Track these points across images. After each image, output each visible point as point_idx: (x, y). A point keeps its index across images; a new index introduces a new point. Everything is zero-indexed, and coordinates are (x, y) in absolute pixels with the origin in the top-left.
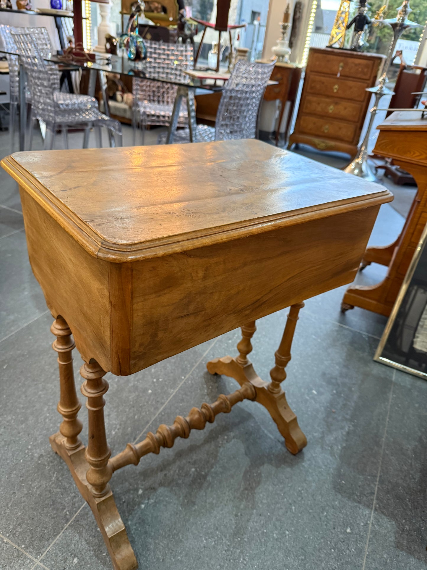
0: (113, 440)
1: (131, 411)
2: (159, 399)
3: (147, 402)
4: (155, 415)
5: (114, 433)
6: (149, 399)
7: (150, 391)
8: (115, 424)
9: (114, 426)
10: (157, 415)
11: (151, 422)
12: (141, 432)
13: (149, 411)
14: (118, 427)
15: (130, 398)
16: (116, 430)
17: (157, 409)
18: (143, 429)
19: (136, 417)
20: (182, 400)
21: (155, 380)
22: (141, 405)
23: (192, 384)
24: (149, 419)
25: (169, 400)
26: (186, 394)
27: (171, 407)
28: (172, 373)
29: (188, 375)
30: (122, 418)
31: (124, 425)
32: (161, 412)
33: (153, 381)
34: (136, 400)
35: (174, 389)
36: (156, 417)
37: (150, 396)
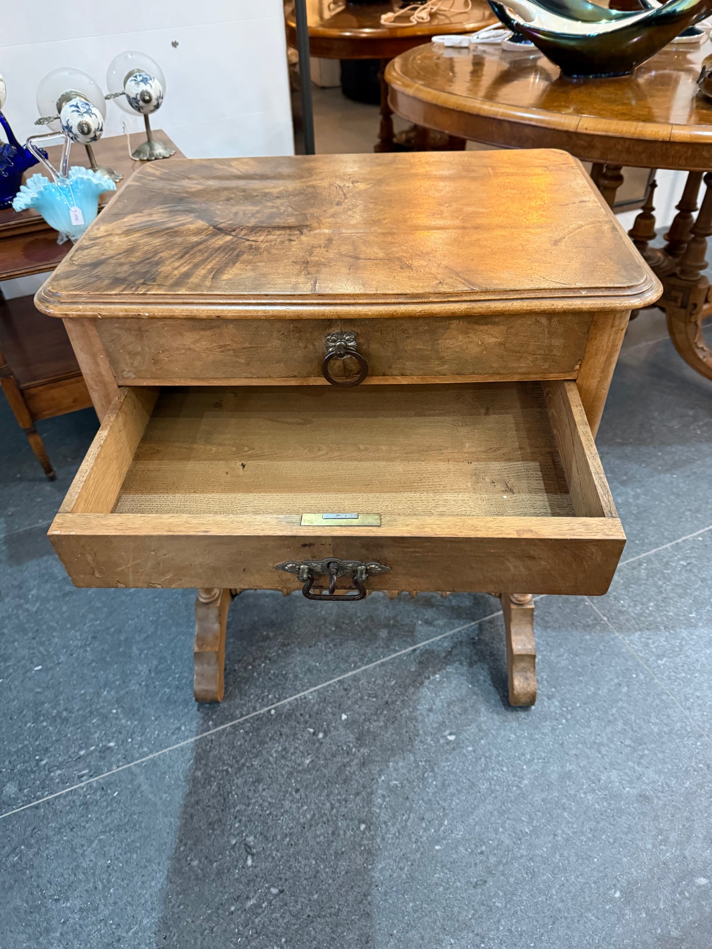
0: (444, 665)
1: (394, 698)
2: (342, 693)
3: (362, 698)
4: (365, 670)
5: (437, 676)
6: (356, 702)
7: (344, 717)
8: (429, 688)
9: (431, 686)
10: (363, 668)
11: (379, 662)
12: (400, 655)
13: (369, 683)
14: (427, 682)
15: (382, 724)
16: (432, 678)
17: (355, 679)
18: (395, 658)
19: (393, 683)
21: (321, 735)
22: (374, 700)
23: (269, 691)
24: (378, 669)
25: (328, 683)
26: (296, 677)
27: (334, 670)
28: (281, 734)
29: (262, 711)
30: (413, 693)
31: (417, 680)
32: (354, 669)
33: (325, 735)
34: (376, 714)
35: (305, 698)
36: (365, 665)
37: (349, 709)
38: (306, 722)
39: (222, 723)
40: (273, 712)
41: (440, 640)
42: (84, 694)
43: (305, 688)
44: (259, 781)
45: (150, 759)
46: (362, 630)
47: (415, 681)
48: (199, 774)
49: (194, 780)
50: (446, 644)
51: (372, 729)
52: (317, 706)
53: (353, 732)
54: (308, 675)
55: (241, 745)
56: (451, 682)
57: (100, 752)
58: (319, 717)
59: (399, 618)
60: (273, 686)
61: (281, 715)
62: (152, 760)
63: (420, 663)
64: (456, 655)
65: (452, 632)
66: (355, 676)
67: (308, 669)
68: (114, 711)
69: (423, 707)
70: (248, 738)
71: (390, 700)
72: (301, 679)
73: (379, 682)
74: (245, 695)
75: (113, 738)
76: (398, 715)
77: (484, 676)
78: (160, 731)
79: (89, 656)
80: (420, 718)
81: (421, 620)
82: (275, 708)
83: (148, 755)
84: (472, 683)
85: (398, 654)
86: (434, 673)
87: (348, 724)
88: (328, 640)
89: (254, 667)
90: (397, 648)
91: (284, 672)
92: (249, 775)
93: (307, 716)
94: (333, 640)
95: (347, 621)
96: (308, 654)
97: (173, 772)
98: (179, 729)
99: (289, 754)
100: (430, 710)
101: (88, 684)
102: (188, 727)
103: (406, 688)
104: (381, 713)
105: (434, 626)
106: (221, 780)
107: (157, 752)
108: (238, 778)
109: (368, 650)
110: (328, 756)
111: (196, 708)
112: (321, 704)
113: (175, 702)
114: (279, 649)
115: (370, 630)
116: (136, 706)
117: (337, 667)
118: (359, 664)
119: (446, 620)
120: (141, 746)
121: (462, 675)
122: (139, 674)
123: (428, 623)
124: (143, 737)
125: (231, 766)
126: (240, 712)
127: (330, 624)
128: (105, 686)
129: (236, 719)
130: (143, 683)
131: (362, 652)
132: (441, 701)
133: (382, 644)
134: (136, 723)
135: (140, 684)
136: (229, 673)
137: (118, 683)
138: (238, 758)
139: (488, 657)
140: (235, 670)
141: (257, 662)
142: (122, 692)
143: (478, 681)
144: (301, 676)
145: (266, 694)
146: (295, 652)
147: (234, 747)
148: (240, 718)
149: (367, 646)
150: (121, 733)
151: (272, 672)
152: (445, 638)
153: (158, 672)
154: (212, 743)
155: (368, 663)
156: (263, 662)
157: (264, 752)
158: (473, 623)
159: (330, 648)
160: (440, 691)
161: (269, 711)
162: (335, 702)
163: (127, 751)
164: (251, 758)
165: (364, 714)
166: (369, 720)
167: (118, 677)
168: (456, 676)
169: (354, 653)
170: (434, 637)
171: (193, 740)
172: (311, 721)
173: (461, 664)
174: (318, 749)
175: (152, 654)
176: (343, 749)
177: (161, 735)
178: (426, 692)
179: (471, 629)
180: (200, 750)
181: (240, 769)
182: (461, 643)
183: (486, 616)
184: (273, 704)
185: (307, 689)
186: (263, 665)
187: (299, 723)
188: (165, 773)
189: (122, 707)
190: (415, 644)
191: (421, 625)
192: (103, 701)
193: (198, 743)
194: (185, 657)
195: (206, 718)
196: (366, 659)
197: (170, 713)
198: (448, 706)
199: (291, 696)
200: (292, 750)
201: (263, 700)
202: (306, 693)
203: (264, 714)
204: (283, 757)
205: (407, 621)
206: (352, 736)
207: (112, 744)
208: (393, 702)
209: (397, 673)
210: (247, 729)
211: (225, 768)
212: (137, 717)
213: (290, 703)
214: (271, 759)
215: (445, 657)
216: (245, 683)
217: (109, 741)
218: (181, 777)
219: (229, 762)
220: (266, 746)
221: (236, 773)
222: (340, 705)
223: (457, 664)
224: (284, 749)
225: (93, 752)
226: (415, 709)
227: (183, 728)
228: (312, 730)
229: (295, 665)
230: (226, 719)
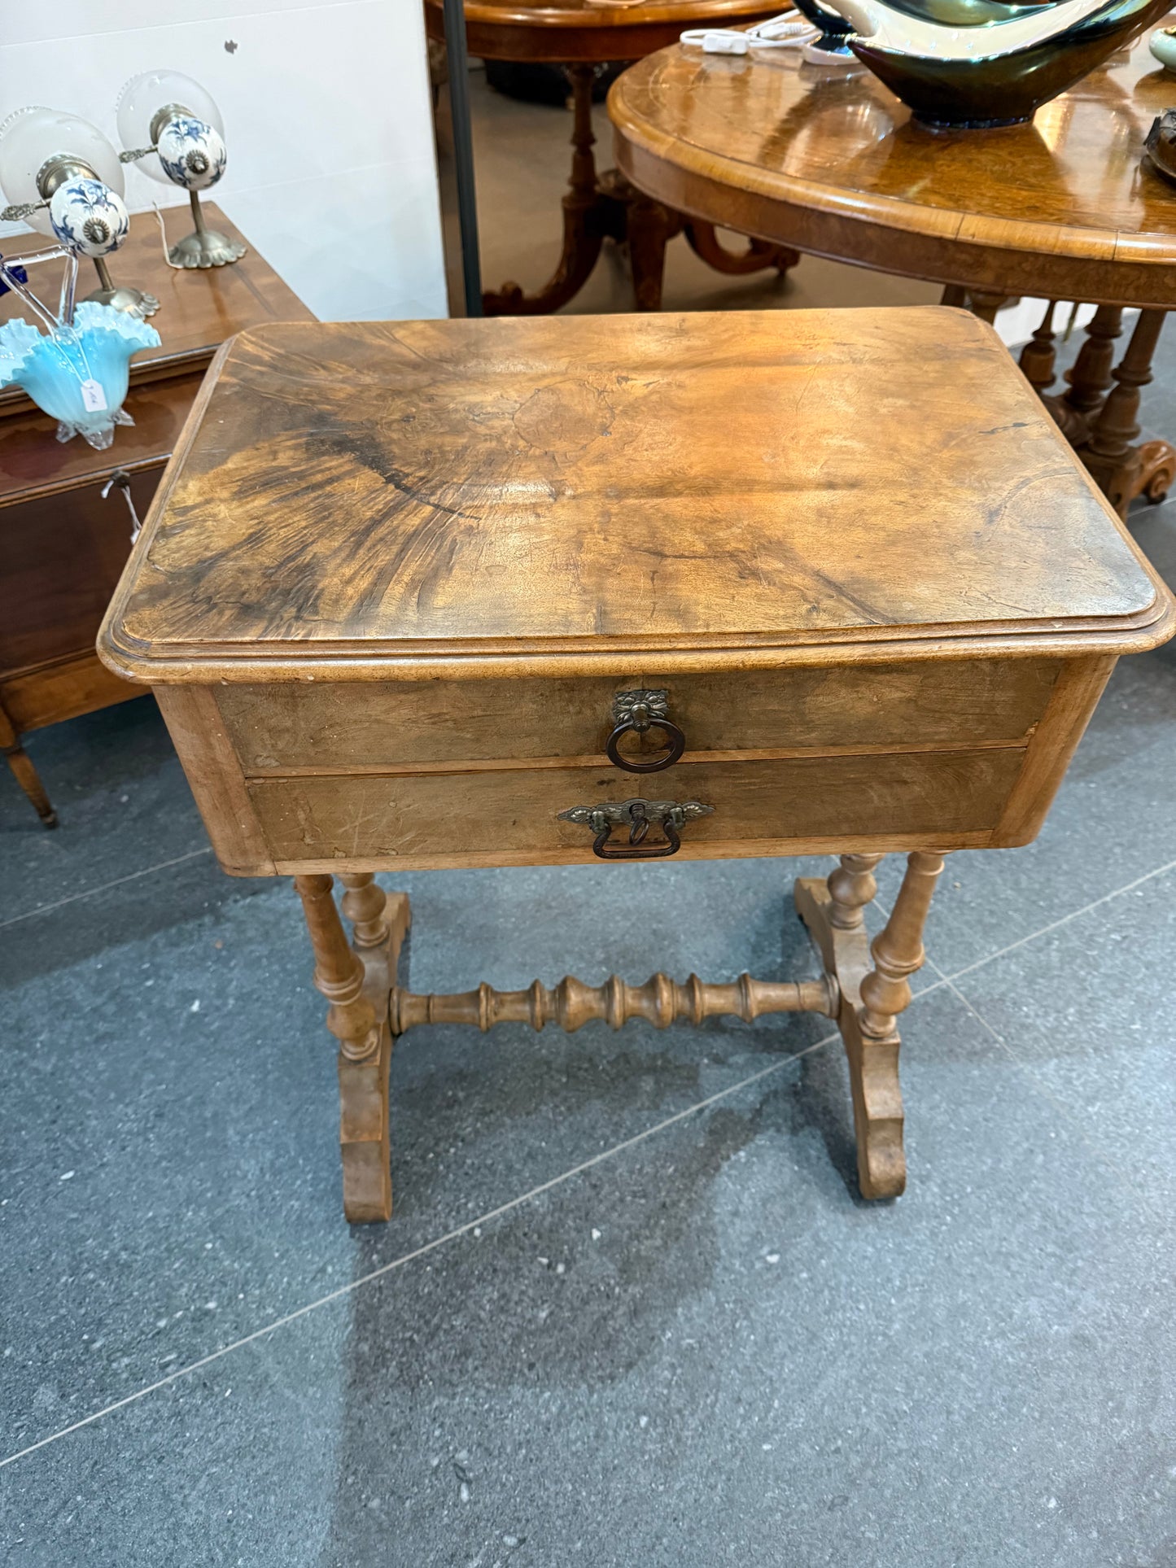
0: (751, 1135)
1: (675, 1196)
2: (589, 1192)
3: (622, 1200)
4: (623, 1151)
5: (742, 1154)
6: (613, 1208)
7: (596, 1234)
8: (729, 1176)
9: (733, 1172)
10: (619, 1147)
11: (644, 1135)
12: (679, 1121)
13: (631, 1172)
14: (725, 1166)
15: (659, 1242)
16: (733, 1158)
17: (608, 1166)
18: (669, 1127)
19: (671, 1170)
20: (531, 1156)
21: (561, 1268)
22: (643, 1201)
23: (468, 1196)
24: (643, 1146)
25: (564, 1176)
26: (510, 1168)
27: (572, 1153)
28: (495, 1270)
29: (459, 1232)
30: (705, 1187)
31: (708, 1164)
32: (604, 1150)
33: (568, 1269)
34: (647, 1226)
35: (529, 1205)
36: (623, 1141)
37: (603, 1219)
38: (534, 1247)
39: (395, 1257)
40: (477, 1232)
41: (741, 1091)
42: (153, 1218)
43: (526, 1187)
44: (466, 1353)
45: (279, 1327)
46: (612, 1080)
47: (706, 1165)
48: (365, 1347)
49: (357, 1359)
50: (751, 1098)
51: (643, 1253)
52: (549, 1219)
53: (612, 1259)
54: (530, 1165)
55: (430, 1293)
56: (764, 1164)
57: (193, 1320)
58: (554, 1236)
59: (670, 1055)
60: (473, 1187)
61: (491, 1237)
62: (283, 1328)
63: (712, 1132)
64: (769, 1115)
65: (758, 1076)
66: (606, 1161)
67: (529, 1155)
68: (209, 1246)
69: (722, 1209)
70: (440, 1280)
71: (668, 1201)
72: (519, 1173)
73: (648, 1169)
74: (428, 1206)
75: (212, 1293)
76: (684, 1226)
77: (817, 1150)
78: (292, 1277)
79: (155, 1149)
80: (720, 1229)
81: (707, 1056)
82: (480, 1226)
83: (275, 1321)
84: (798, 1163)
85: (675, 1118)
86: (737, 1150)
87: (605, 1246)
88: (557, 1100)
89: (437, 1155)
90: (673, 1109)
91: (489, 1162)
92: (449, 1345)
93: (535, 1236)
94: (565, 1099)
95: (586, 1065)
96: (526, 1127)
97: (321, 1348)
98: (323, 1270)
99: (512, 1304)
100: (736, 1214)
101: (159, 1199)
102: (338, 1268)
103: (692, 1177)
104: (657, 1223)
105: (730, 1066)
106: (402, 1356)
107: (290, 1313)
108: (431, 1351)
109: (626, 1114)
110: (577, 1304)
111: (347, 1232)
112: (556, 1215)
113: (311, 1224)
114: (477, 1120)
115: (626, 1079)
116: (247, 1234)
117: (576, 1147)
118: (612, 1140)
119: (748, 1055)
120: (261, 1306)
121: (782, 1149)
122: (245, 1176)
123: (718, 1061)
124: (264, 1290)
125: (418, 1331)
126: (423, 1235)
127: (558, 1071)
128: (188, 1201)
129: (418, 1248)
130: (253, 1193)
131: (615, 1119)
132: (751, 1196)
133: (647, 1104)
134: (248, 1265)
135: (248, 1196)
136: (397, 1168)
137: (209, 1195)
138: (428, 1316)
139: (820, 1116)
140: (406, 1162)
141: (442, 1144)
142: (219, 1212)
143: (808, 1159)
144: (518, 1166)
145: (463, 1201)
146: (503, 1125)
147: (419, 1298)
148: (422, 1247)
149: (622, 1108)
150: (225, 1284)
151: (469, 1161)
152: (750, 1086)
153: (276, 1172)
154: (381, 1293)
155: (626, 1139)
156: (451, 1146)
157: (470, 1303)
158: (792, 1058)
159: (561, 1113)
160: (749, 1179)
161: (471, 1231)
162: (578, 1208)
163: (238, 1315)
164: (449, 1316)
165: (629, 1227)
166: (637, 1237)
167: (209, 1184)
168: (772, 1152)
169: (602, 1122)
170: (730, 1085)
171: (348, 1288)
172: (542, 1245)
173: (778, 1130)
174: (558, 1292)
175: (263, 1141)
176: (598, 1290)
177: (294, 1284)
178: (725, 1183)
179: (789, 1069)
180: (362, 1307)
181: (432, 1335)
182: (775, 1093)
183: (812, 1044)
184: (476, 1218)
185: (531, 1189)
186: (452, 1150)
187: (522, 1249)
188: (307, 1350)
189: (222, 1237)
190: (701, 1100)
191: (708, 1066)
192: (188, 1230)
193: (357, 1294)
194: (319, 1142)
195: (367, 1249)
196: (623, 1131)
197: (305, 1243)
198: (764, 1205)
199: (504, 1203)
200: (516, 1297)
201: (458, 1212)
202: (529, 1195)
203: (462, 1237)
204: (502, 1310)
205: (684, 1059)
206: (612, 1267)
207: (211, 1305)
208: (675, 1204)
209: (676, 1152)
210: (438, 1265)
211: (408, 1335)
212: (248, 1254)
213: (503, 1215)
214: (483, 1314)
215: (752, 1121)
216: (426, 1185)
217: (207, 1300)
218: (336, 1356)
219: (413, 1323)
220: (471, 1292)
221: (426, 1343)
222: (587, 1214)
223: (771, 1132)
224: (503, 1296)
225: (180, 1321)
226: (710, 1212)
227: (330, 1269)
228: (545, 1261)
229: (506, 1149)
230: (400, 1250)
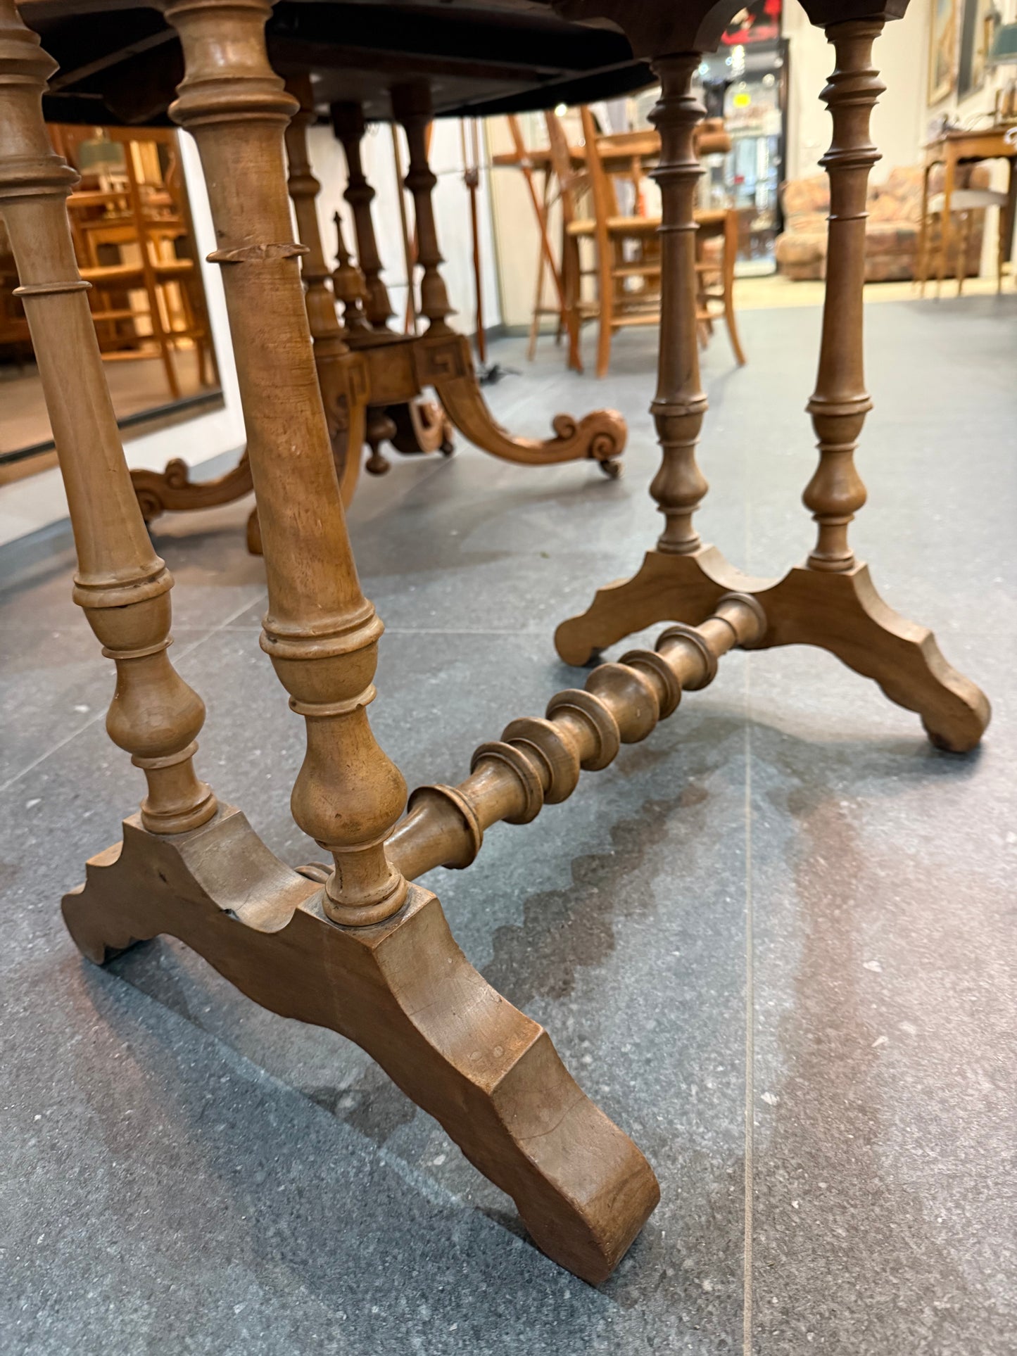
14: (849, 821)
16: (844, 811)
20: (684, 975)
21: (909, 1028)
23: (690, 1080)
33: (914, 1020)
36: (742, 881)
38: (849, 1041)
39: (733, 1249)
40: (769, 1098)
43: (733, 1004)
51: (936, 935)
52: (809, 1003)
53: (928, 969)
54: (699, 982)
55: (853, 1229)
56: (872, 795)
63: (794, 812)
67: (680, 975)
72: (701, 1000)
85: (748, 829)
86: (835, 805)
87: (900, 966)
88: (619, 910)
90: (733, 826)
91: (651, 1025)
92: (988, 1253)
93: (830, 1031)
94: (625, 903)
95: (595, 864)
96: (630, 958)
99: (944, 1118)
103: (847, 850)
104: (896, 905)
105: (716, 767)
109: (703, 863)
111: (612, 1308)
112: (808, 992)
117: (712, 925)
118: (731, 889)
119: (714, 752)
123: (701, 771)
126: (718, 1179)
127: (576, 890)
129: (739, 1200)
131: (701, 873)
133: (705, 840)
144: (689, 996)
145: (694, 1089)
146: (603, 980)
148: (743, 1191)
149: (692, 862)
151: (627, 1049)
152: (755, 765)
154: (801, 1317)
155: (741, 877)
156: (578, 1056)
157: (909, 1176)
159: (644, 916)
162: (816, 966)
164: (919, 1221)
165: (885, 931)
166: (906, 930)
169: (695, 887)
170: (742, 776)
172: (852, 1030)
184: (742, 1088)
185: (741, 1001)
186: (588, 1059)
187: (842, 1057)
190: (740, 802)
195: (679, 1292)
196: (727, 874)
199: (741, 1042)
201: (711, 1106)
202: (750, 1008)
203: (764, 1122)
204: (949, 1136)
205: (673, 791)
206: (940, 974)
210: (796, 1187)
213: (762, 1052)
214: (943, 1168)
220: (886, 1162)
221: (964, 1289)
222: (830, 962)
228: (881, 1040)
229: (646, 996)
230: (723, 1231)
